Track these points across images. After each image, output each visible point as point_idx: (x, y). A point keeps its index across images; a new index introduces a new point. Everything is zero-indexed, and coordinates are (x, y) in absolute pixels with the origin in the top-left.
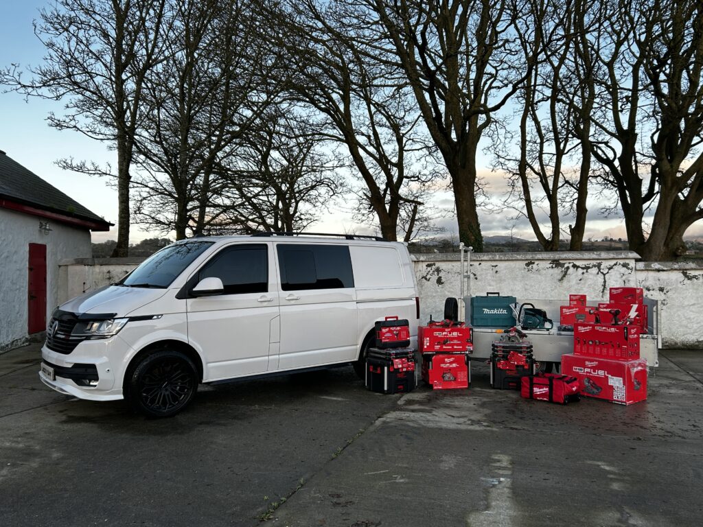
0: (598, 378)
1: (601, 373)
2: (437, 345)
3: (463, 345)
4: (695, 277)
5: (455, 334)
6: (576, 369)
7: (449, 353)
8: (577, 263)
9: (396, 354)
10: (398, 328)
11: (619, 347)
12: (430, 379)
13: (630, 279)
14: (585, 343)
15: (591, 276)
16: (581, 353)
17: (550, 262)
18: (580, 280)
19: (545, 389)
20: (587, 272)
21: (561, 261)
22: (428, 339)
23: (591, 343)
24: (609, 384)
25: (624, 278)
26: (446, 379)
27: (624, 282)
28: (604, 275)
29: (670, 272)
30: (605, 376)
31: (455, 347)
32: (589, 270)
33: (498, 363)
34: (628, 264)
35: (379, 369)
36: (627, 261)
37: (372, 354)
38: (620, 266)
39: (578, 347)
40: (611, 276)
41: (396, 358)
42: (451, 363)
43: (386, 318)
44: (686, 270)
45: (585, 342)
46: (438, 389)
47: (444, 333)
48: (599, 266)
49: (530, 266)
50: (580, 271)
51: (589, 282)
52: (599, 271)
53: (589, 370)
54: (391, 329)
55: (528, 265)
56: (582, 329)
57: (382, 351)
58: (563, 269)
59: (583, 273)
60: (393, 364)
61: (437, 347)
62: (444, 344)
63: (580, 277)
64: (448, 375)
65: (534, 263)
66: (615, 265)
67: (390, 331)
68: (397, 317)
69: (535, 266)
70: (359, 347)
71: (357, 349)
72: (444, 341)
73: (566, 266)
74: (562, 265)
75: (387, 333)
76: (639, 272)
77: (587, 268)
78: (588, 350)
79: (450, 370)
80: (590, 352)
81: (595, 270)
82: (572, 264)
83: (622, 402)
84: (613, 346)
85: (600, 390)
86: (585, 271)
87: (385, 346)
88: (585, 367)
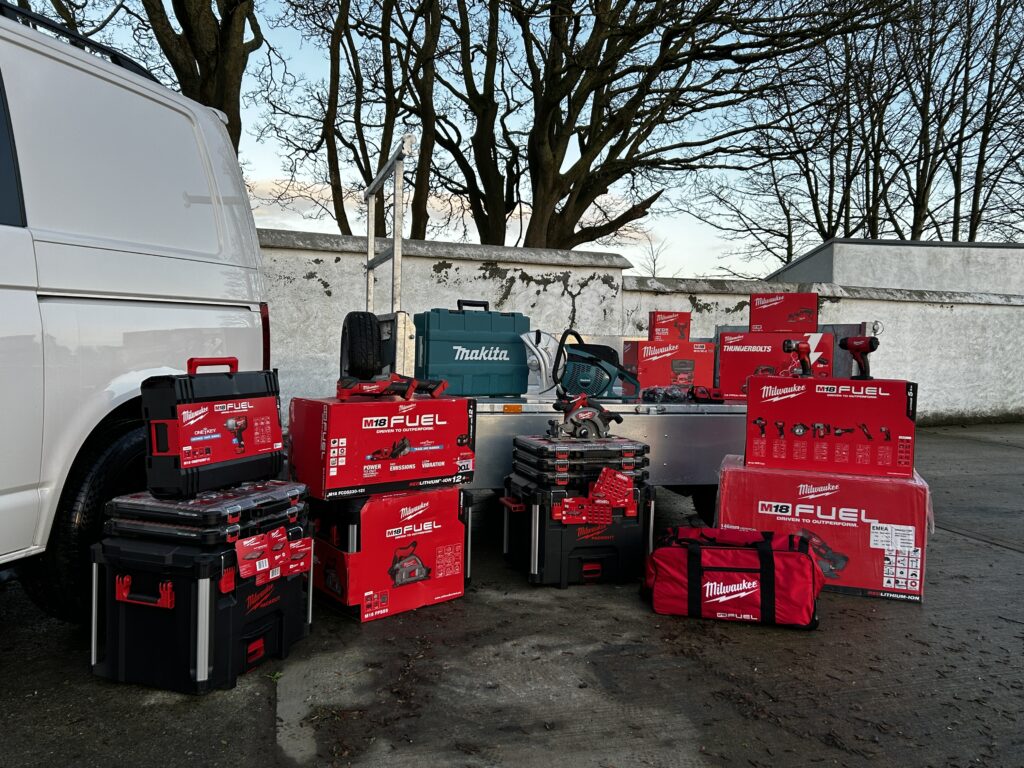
0: (839, 531)
1: (848, 516)
2: (372, 462)
3: (448, 455)
4: (706, 306)
5: (427, 421)
6: (768, 508)
7: (407, 487)
8: (530, 271)
9: (246, 515)
10: (244, 406)
11: (888, 438)
12: (352, 586)
13: (613, 306)
14: (782, 433)
15: (551, 300)
16: (769, 460)
17: (480, 265)
18: (533, 306)
19: (744, 585)
20: (545, 290)
21: (501, 266)
22: (343, 441)
23: (799, 431)
24: (872, 545)
25: (604, 304)
26: (402, 577)
27: (605, 311)
28: (573, 297)
29: (672, 297)
30: (859, 522)
31: (426, 465)
32: (549, 287)
33: (556, 505)
34: (612, 279)
35: (166, 588)
36: (611, 273)
37: (125, 524)
38: (600, 281)
39: (760, 444)
40: (584, 299)
41: (245, 534)
42: (418, 521)
43: (193, 364)
44: (694, 294)
45: (781, 429)
46: (377, 618)
47: (396, 420)
48: (565, 279)
49: (443, 272)
50: (533, 286)
51: (549, 311)
52: (566, 289)
53: (808, 509)
54: (218, 407)
55: (438, 269)
56: (773, 394)
57: (180, 508)
58: (504, 282)
59: (538, 292)
60: (233, 560)
61: (371, 470)
62: (394, 457)
63: (533, 300)
64: (407, 564)
65: (449, 266)
66: (592, 278)
67: (213, 421)
68: (233, 363)
69: (451, 272)
70: (50, 493)
71: (39, 505)
72: (392, 447)
73: (509, 275)
74: (502, 274)
75: (199, 425)
76: (628, 295)
77: (545, 282)
78: (790, 449)
79: (415, 544)
80: (796, 456)
81: (556, 288)
82: (519, 273)
83: (907, 593)
84: (869, 437)
85: (841, 565)
86: (541, 287)
87: (194, 484)
88: (797, 500)
